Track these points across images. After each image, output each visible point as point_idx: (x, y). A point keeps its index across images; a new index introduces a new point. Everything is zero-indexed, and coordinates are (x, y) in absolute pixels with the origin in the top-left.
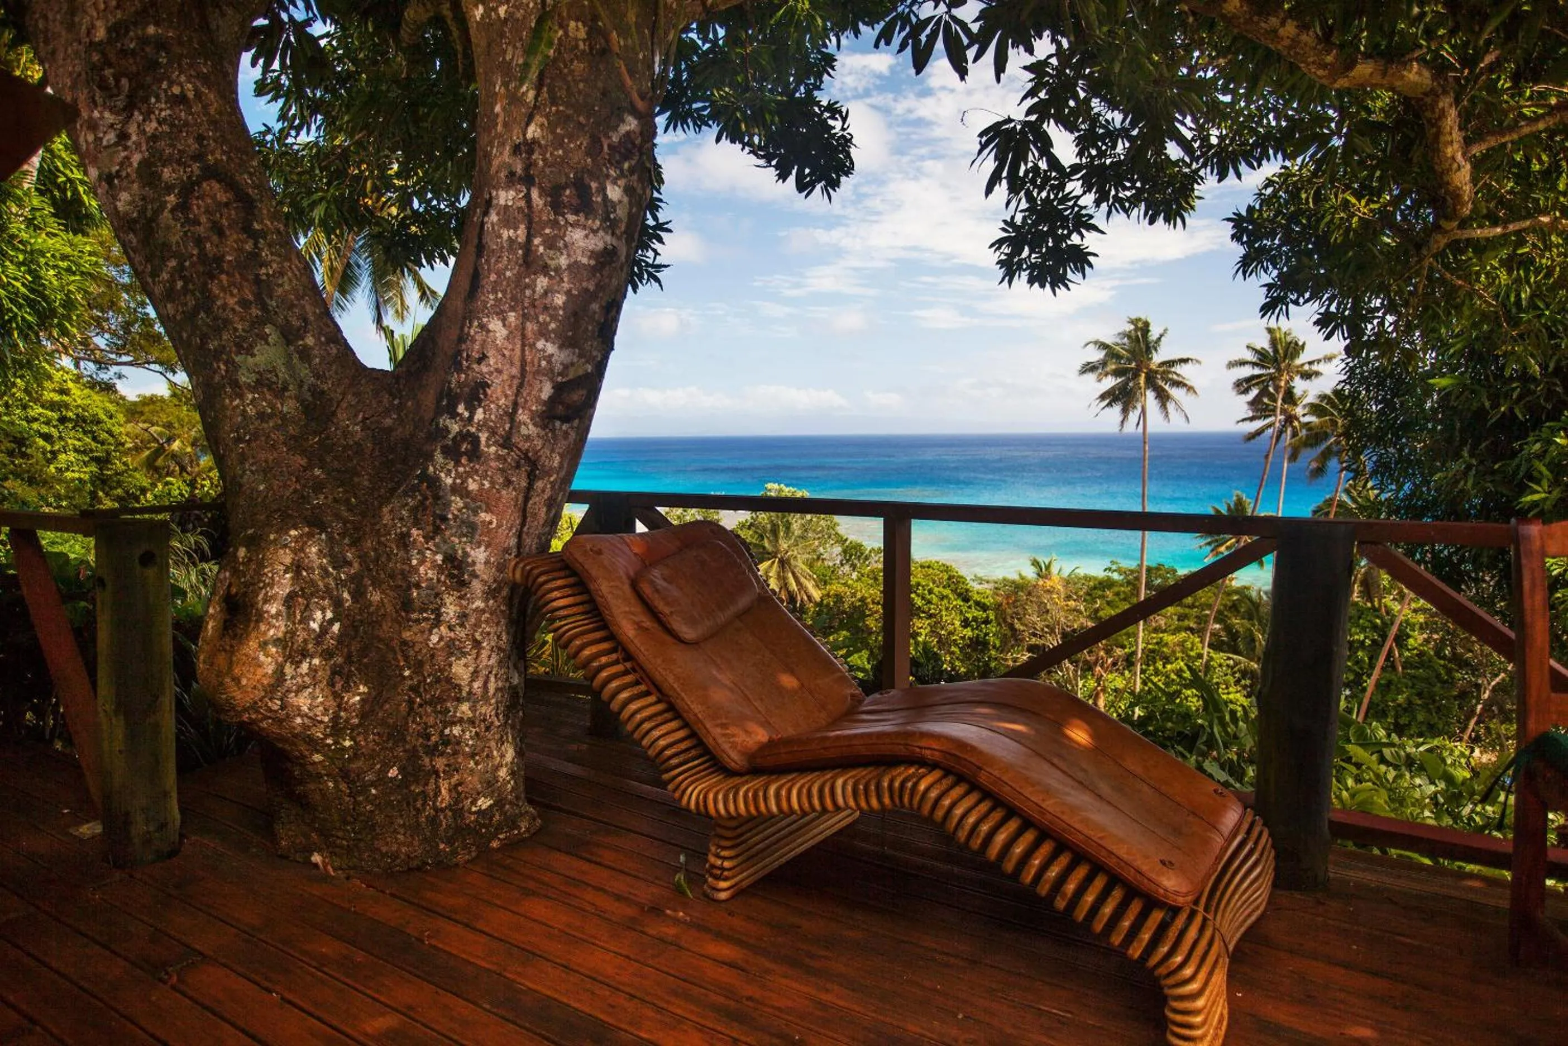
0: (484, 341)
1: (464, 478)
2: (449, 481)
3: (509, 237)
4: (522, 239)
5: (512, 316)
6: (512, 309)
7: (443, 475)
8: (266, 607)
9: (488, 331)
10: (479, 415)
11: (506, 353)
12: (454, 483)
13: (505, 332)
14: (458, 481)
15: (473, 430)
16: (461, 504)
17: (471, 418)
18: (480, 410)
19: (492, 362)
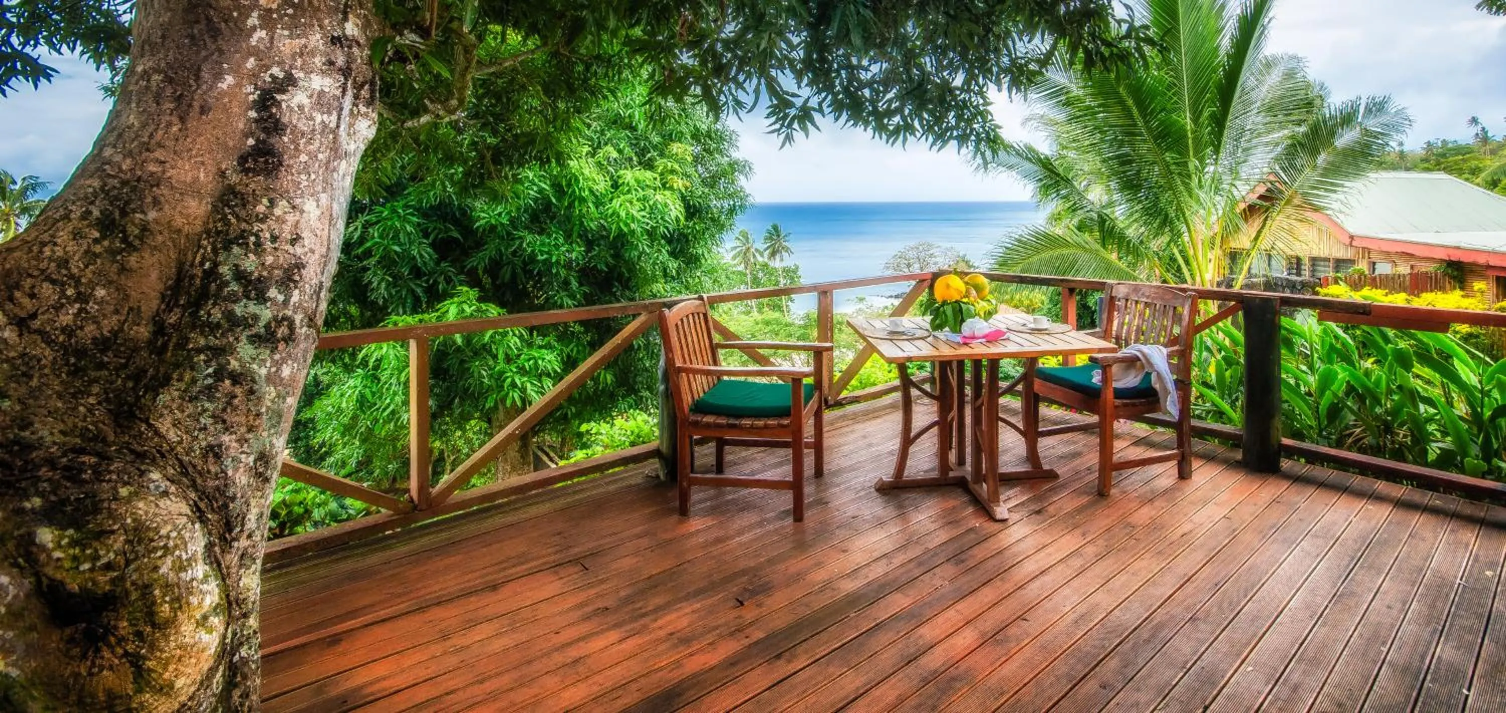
0: (298, 222)
1: (278, 364)
2: (263, 371)
3: (323, 122)
4: (333, 125)
5: (324, 197)
6: (324, 191)
7: (255, 366)
8: (186, 576)
9: (302, 212)
10: (295, 297)
11: (318, 232)
12: (269, 371)
13: (318, 212)
14: (273, 369)
15: (289, 313)
16: (274, 395)
17: (286, 303)
18: (296, 292)
19: (306, 242)
